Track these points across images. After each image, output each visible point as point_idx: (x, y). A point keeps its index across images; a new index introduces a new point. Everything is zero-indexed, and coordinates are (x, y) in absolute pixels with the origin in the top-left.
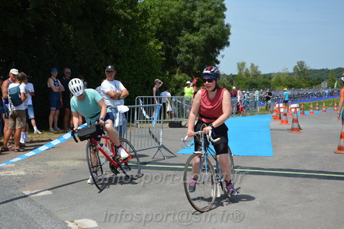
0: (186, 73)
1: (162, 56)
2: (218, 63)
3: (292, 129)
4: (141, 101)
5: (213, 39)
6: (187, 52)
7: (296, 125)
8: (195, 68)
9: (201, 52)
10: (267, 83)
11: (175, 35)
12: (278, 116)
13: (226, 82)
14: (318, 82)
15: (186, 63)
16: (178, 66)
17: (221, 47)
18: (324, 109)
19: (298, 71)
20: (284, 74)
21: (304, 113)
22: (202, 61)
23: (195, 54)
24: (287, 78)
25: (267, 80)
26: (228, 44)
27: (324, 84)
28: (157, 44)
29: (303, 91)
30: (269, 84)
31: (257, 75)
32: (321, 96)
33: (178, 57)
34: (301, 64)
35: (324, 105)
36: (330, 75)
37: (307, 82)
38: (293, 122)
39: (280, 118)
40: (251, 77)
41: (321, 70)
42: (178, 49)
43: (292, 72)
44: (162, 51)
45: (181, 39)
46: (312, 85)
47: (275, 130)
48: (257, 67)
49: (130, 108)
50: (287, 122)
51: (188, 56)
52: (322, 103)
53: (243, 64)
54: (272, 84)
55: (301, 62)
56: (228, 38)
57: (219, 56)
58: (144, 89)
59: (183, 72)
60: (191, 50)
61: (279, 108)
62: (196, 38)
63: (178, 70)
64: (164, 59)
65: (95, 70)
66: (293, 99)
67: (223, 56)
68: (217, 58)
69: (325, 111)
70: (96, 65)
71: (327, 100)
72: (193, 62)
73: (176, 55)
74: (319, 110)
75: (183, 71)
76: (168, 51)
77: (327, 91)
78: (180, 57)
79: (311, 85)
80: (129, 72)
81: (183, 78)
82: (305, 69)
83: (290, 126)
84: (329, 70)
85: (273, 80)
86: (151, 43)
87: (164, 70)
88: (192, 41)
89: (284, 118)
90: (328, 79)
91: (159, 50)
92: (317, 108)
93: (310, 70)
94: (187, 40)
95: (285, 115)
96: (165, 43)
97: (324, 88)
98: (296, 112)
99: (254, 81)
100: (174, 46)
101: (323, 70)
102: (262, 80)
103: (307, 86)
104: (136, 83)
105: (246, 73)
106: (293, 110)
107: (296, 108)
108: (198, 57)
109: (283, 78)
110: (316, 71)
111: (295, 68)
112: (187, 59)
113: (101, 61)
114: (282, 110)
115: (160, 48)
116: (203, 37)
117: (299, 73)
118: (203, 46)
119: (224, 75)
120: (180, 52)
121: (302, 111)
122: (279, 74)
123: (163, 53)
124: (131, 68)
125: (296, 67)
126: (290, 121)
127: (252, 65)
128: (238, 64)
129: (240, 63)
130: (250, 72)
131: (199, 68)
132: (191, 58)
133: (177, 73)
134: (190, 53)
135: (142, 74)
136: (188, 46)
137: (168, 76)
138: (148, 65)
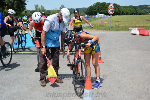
2: (26, 4)
8: (15, 7)
15: (10, 4)
16: (6, 5)
20: (56, 10)
22: (18, 3)
25: (49, 13)
27: (72, 15)
31: (44, 10)
33: (6, 1)
34: (63, 6)
40: (41, 11)
48: (44, 7)
63: (6, 7)
67: (28, 1)
68: (25, 2)
84: (74, 9)
85: (51, 13)
101: (72, 9)
102: (46, 13)
105: (39, 9)
108: (16, 1)
112: (10, 2)
119: (29, 10)
122: (54, 10)
125: (60, 7)
127: (42, 6)
128: (35, 6)
129: (36, 5)
130: (41, 9)
131: (17, 7)
132: (12, 2)
133: (6, 9)
137: (1, 10)
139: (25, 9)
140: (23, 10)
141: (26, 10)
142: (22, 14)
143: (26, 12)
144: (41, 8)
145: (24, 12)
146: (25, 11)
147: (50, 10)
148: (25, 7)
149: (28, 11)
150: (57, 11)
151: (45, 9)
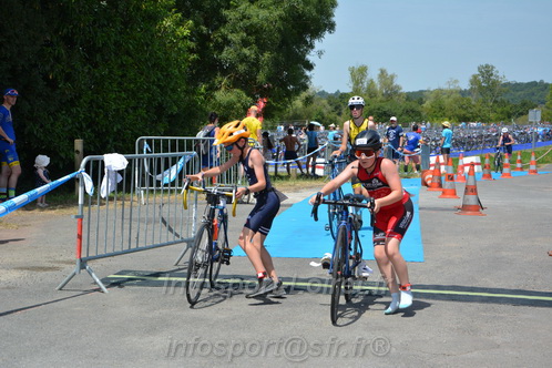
0: (242, 88)
1: (191, 51)
2: (310, 67)
3: (465, 208)
4: (146, 146)
5: (300, 17)
7: (472, 200)
8: (261, 77)
9: (274, 43)
10: (413, 111)
11: (219, 6)
12: (436, 180)
13: (327, 110)
14: (521, 111)
15: (242, 68)
16: (224, 73)
17: (317, 33)
18: (533, 167)
19: (480, 87)
20: (452, 92)
21: (490, 176)
22: (276, 63)
23: (262, 48)
24: (456, 101)
25: (414, 105)
26: (331, 27)
27: (535, 115)
28: (179, 23)
29: (490, 130)
30: (418, 114)
31: (392, 93)
32: (528, 141)
33: (224, 54)
34: (487, 71)
35: (533, 158)
36: (548, 96)
37: (499, 110)
38: (466, 192)
39: (440, 185)
40: (380, 97)
41: (528, 84)
42: (224, 38)
43: (467, 88)
44: (191, 40)
45: (231, 15)
46: (509, 117)
47: (430, 209)
48: (392, 77)
49: (130, 160)
50: (454, 193)
51: (246, 51)
52: (530, 155)
53: (363, 71)
54: (424, 114)
55: (487, 66)
56: (331, 15)
57: (312, 52)
58: (153, 122)
59: (235, 87)
60: (252, 39)
61: (438, 163)
62: (264, 13)
63: (225, 80)
64: (196, 56)
65: (45, 78)
66: (467, 145)
67: (320, 53)
68: (308, 57)
69: (535, 172)
70: (48, 68)
71: (539, 149)
72: (256, 65)
73: (220, 48)
74: (521, 169)
75: (236, 84)
76: (203, 40)
77: (540, 130)
78: (227, 54)
79: (507, 117)
80: (120, 84)
81: (235, 100)
82: (494, 83)
83: (459, 202)
84: (547, 84)
85: (427, 104)
86: (167, 23)
87: (194, 80)
88: (255, 20)
89: (447, 184)
90: (543, 103)
91: (185, 37)
92: (519, 165)
93: (505, 85)
94: (244, 17)
95: (451, 178)
96: (197, 24)
97: (535, 123)
98: (472, 172)
99: (387, 107)
100: (216, 29)
101: (534, 84)
102: (404, 104)
103: (498, 119)
104: (135, 108)
105: (368, 89)
106: (467, 169)
107: (472, 165)
108: (266, 55)
109: (447, 102)
110: (517, 87)
111: (474, 80)
112: (244, 59)
113: (58, 59)
114: (443, 168)
115: (186, 32)
116: (278, 12)
117: (482, 90)
118: (280, 31)
119: (323, 93)
120: (227, 42)
121: (486, 171)
122: (439, 93)
123: (192, 45)
124: (124, 75)
125: (475, 77)
126: (460, 191)
127: (383, 72)
128: (352, 71)
129: (357, 67)
130: (378, 87)
131: (269, 79)
132: (253, 56)
133: (223, 89)
134: (250, 44)
135: (148, 90)
136: (246, 31)
137: (202, 94)
138: (162, 71)
139: (305, 88)
140: (297, 92)
141: (310, 91)
142: (290, 110)
143: (308, 101)
144: (381, 82)
145: (298, 103)
146: (304, 95)
147: (421, 92)
148: (307, 78)
149: (315, 98)
150: (458, 95)
151: (399, 87)
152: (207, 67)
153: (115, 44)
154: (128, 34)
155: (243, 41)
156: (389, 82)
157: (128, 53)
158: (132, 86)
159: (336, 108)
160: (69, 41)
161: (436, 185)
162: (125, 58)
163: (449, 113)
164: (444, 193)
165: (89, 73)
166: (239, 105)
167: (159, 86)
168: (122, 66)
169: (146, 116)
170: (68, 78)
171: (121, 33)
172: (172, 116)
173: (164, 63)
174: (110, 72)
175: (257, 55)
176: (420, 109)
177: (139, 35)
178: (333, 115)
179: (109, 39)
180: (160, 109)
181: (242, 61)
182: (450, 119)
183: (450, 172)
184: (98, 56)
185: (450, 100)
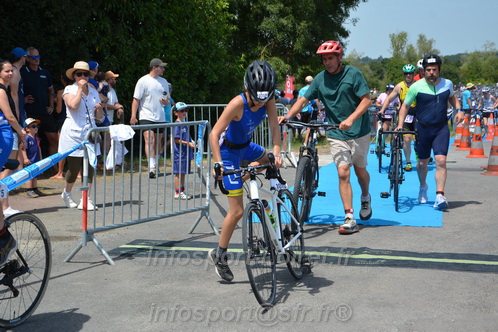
0: (280, 56)
1: (233, 22)
2: (345, 34)
3: (490, 169)
6: (282, 14)
7: (497, 160)
9: (310, 13)
10: (450, 73)
12: (465, 140)
13: (369, 74)
15: (279, 37)
16: (264, 42)
17: (352, 2)
20: (488, 54)
22: (312, 31)
23: (299, 17)
24: (492, 63)
25: (451, 68)
30: (455, 76)
33: (263, 25)
38: (491, 153)
39: (469, 145)
42: (263, 9)
44: (231, 12)
48: (431, 42)
50: (481, 153)
51: (284, 21)
53: (403, 37)
54: (461, 76)
57: (347, 21)
58: (195, 90)
59: (274, 55)
60: (289, 9)
63: (264, 50)
64: (235, 27)
65: (92, 48)
67: (355, 21)
68: (343, 25)
72: (293, 35)
73: (259, 20)
75: (274, 52)
76: (244, 11)
78: (266, 25)
85: (464, 66)
87: (235, 51)
89: (475, 144)
91: (224, 10)
95: (479, 138)
100: (256, 1)
105: (408, 53)
108: (303, 24)
109: (483, 63)
112: (281, 28)
113: (103, 33)
115: (226, 5)
118: (315, 1)
119: (366, 59)
120: (268, 14)
122: (477, 54)
123: (233, 17)
124: (166, 47)
127: (422, 38)
128: (393, 38)
130: (417, 52)
131: (305, 47)
132: (290, 25)
133: (262, 57)
134: (287, 14)
135: (189, 60)
136: (283, 2)
137: (241, 63)
138: (202, 41)
144: (420, 47)
147: (459, 55)
148: (344, 45)
150: (495, 57)
152: (247, 38)
153: (157, 17)
154: (169, 8)
155: (281, 11)
156: (428, 46)
157: (169, 26)
158: (174, 56)
159: (379, 72)
160: (114, 17)
161: (465, 145)
162: (166, 31)
163: (485, 75)
164: (471, 153)
165: (132, 46)
166: (277, 72)
167: (200, 57)
168: (164, 38)
169: (188, 84)
170: (113, 50)
171: (162, 7)
172: (212, 84)
173: (204, 35)
174: (154, 44)
175: (294, 25)
176: (457, 71)
177: (179, 8)
178: (375, 80)
179: (151, 13)
180: (201, 78)
181: (280, 30)
182: (486, 80)
183: (478, 133)
184: (141, 29)
185: (487, 62)
